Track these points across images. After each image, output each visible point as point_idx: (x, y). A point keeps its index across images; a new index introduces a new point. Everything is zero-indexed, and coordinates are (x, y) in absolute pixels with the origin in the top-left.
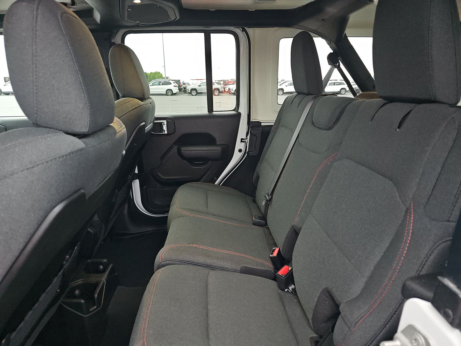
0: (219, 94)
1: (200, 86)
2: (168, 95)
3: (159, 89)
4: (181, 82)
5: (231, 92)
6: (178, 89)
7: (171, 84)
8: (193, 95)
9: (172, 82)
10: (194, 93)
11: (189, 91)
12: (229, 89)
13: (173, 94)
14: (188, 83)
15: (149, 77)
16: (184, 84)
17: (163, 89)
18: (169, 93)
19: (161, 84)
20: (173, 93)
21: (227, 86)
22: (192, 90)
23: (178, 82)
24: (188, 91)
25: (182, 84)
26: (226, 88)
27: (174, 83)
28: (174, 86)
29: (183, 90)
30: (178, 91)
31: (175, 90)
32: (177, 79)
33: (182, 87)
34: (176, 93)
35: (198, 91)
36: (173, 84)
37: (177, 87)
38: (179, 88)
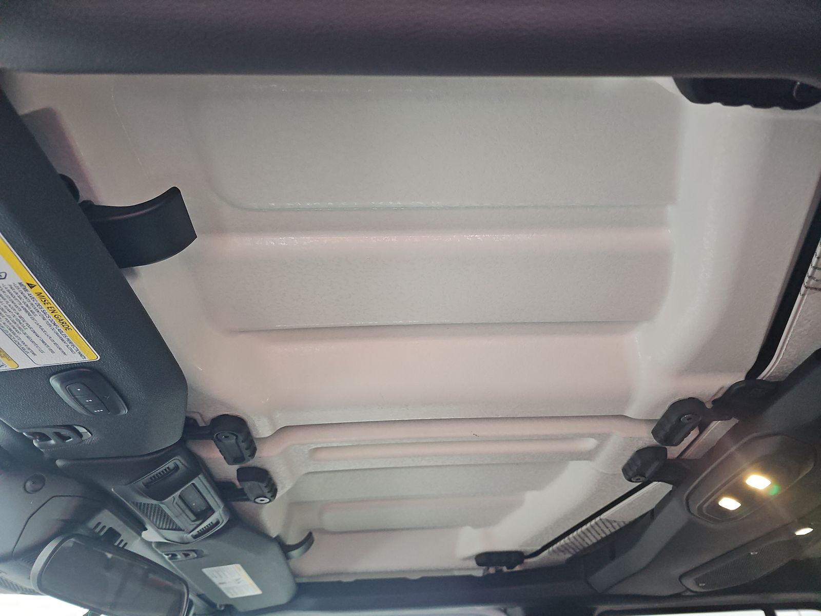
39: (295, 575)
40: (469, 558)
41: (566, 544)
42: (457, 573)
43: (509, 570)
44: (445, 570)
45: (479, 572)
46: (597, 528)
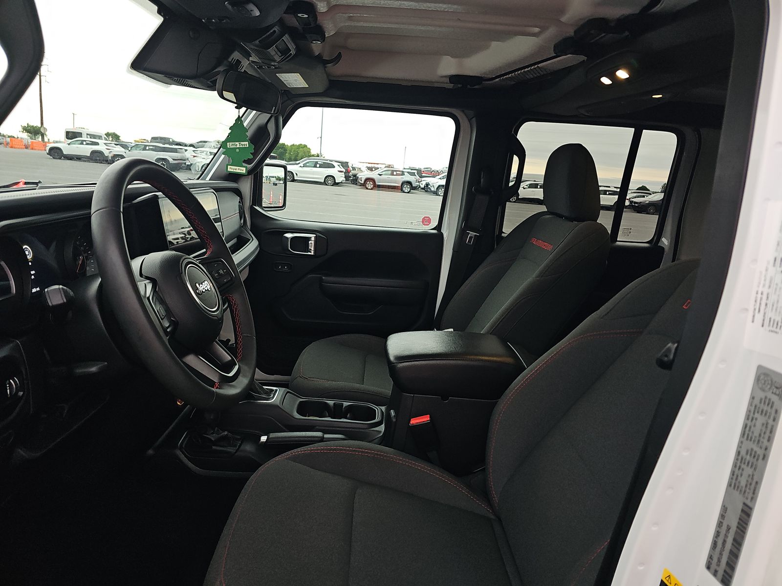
0: (410, 191)
1: (380, 175)
2: (327, 185)
3: (313, 173)
4: (350, 165)
5: (430, 189)
6: (344, 176)
7: (334, 167)
8: (367, 189)
9: (335, 164)
10: (370, 185)
11: (362, 182)
12: (427, 185)
13: (336, 184)
14: (360, 168)
15: (288, 152)
16: (354, 169)
17: (320, 174)
18: (330, 181)
19: (318, 166)
20: (337, 182)
21: (423, 179)
22: (367, 180)
23: (344, 164)
24: (360, 181)
25: (351, 169)
26: (422, 182)
27: (339, 165)
28: (339, 171)
29: (352, 178)
30: (345, 179)
31: (340, 178)
32: (344, 160)
33: (351, 173)
34: (339, 183)
35: (377, 184)
36: (337, 168)
37: (343, 173)
38: (347, 174)
39: (328, 75)
40: (445, 77)
41: (512, 77)
42: (436, 85)
43: (471, 87)
44: (428, 82)
45: (451, 86)
46: (535, 71)
